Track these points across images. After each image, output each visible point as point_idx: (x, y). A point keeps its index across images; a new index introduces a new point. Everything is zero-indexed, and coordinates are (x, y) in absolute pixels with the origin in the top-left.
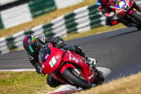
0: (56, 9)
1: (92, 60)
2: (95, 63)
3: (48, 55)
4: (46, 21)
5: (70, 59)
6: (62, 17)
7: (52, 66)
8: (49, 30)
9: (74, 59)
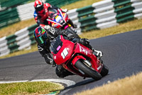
0: (19, 21)
1: (98, 52)
2: (101, 55)
3: (60, 47)
4: (10, 33)
5: (81, 51)
6: (26, 28)
7: (64, 57)
8: (13, 42)
9: (84, 50)
